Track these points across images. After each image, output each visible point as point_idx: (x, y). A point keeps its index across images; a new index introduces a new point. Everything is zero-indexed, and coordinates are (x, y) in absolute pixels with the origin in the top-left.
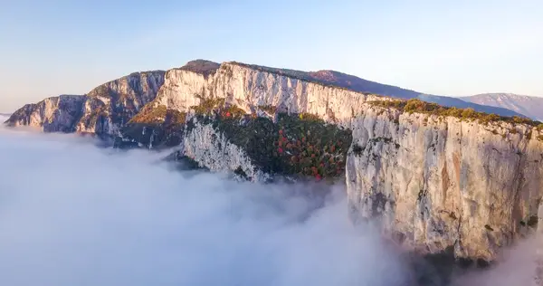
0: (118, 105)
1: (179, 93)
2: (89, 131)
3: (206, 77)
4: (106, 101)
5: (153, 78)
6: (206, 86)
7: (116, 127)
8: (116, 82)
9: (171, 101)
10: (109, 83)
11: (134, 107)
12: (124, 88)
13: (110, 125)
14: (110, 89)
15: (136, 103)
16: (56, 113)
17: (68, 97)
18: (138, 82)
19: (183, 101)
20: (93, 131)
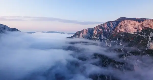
0: (104, 31)
1: (129, 27)
2: (97, 38)
3: (139, 22)
4: (101, 30)
5: (114, 23)
6: (139, 25)
7: (104, 37)
8: (103, 24)
9: (126, 30)
10: (101, 25)
11: (109, 32)
12: (106, 26)
13: (103, 36)
14: (101, 26)
15: (109, 30)
16: (87, 33)
17: (90, 29)
18: (109, 24)
19: (130, 30)
20: (98, 38)
